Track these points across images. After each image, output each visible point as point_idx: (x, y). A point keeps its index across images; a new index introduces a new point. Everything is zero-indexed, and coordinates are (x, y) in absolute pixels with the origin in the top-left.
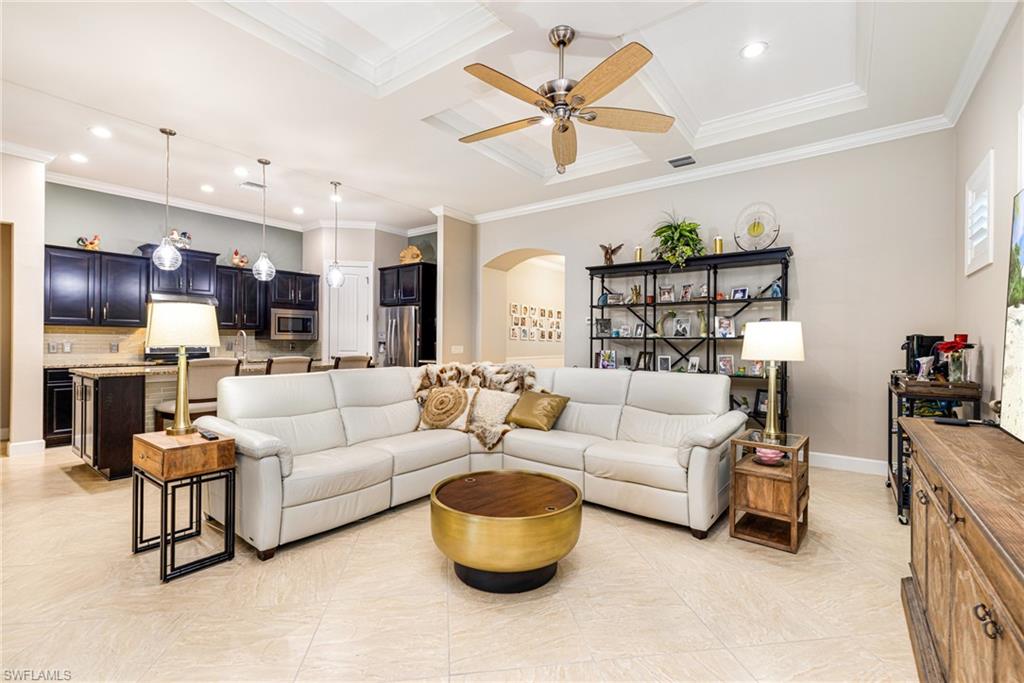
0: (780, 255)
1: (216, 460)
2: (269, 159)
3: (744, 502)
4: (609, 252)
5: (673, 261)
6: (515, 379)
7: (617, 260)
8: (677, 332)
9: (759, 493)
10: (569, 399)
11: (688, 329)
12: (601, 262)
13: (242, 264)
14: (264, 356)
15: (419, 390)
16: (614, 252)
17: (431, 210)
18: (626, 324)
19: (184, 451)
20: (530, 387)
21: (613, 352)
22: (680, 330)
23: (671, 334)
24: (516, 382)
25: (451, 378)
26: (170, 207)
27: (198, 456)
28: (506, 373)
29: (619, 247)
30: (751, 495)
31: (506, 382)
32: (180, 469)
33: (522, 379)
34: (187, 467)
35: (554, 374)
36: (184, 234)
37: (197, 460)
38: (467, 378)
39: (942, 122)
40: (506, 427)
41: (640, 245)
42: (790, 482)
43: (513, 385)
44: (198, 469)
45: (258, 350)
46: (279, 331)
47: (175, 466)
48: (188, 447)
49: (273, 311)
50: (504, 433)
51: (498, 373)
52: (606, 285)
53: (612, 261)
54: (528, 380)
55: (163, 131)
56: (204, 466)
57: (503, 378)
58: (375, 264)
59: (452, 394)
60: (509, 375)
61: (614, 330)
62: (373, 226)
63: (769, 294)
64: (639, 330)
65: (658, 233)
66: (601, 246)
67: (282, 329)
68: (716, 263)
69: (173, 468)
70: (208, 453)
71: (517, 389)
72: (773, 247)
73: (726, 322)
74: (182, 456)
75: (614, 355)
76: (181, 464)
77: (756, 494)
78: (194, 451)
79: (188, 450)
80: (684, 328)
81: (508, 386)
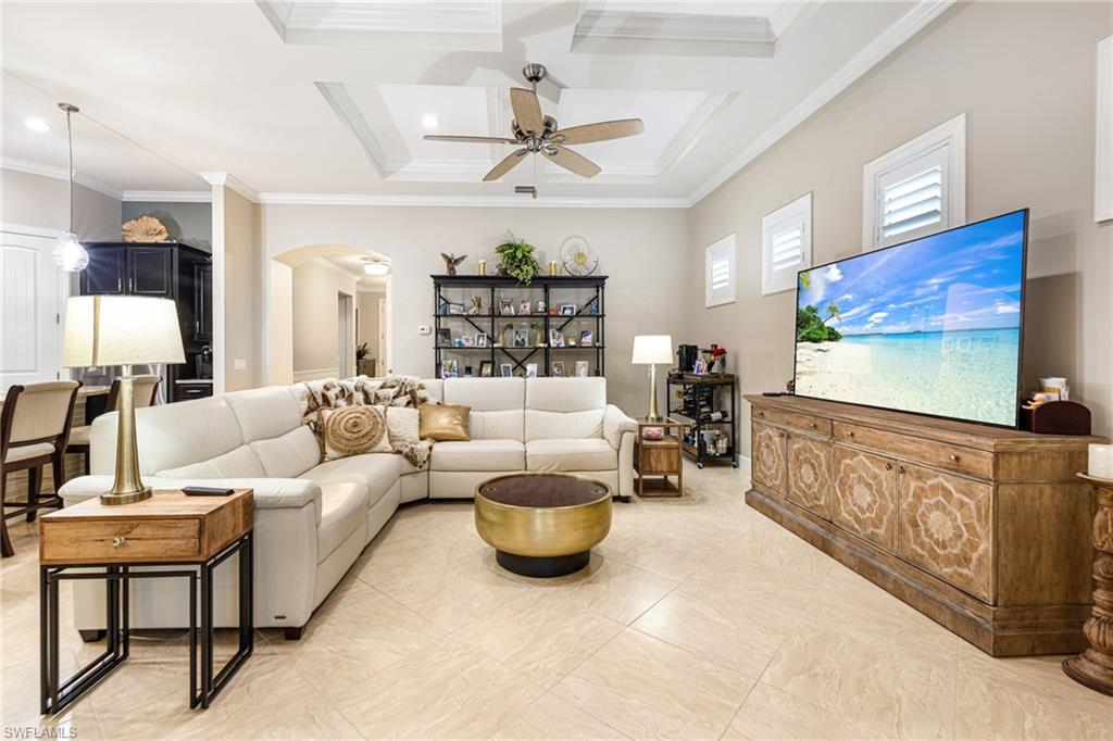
0: (597, 282)
3: (648, 469)
4: (452, 262)
5: (521, 278)
6: (406, 393)
7: (461, 270)
8: (517, 343)
9: (658, 460)
10: (469, 409)
11: (526, 340)
12: (443, 271)
15: (307, 414)
16: (457, 262)
18: (467, 337)
20: (424, 400)
21: (455, 362)
22: (520, 340)
23: (511, 344)
24: (406, 396)
28: (393, 387)
29: (463, 258)
30: (653, 463)
31: (394, 398)
33: (412, 393)
35: (443, 385)
39: (685, 203)
40: (427, 443)
41: (481, 259)
42: (678, 448)
43: (404, 399)
50: (429, 449)
51: (382, 388)
52: (442, 294)
53: (455, 272)
54: (420, 394)
57: (392, 392)
59: (364, 414)
60: (397, 389)
61: (457, 340)
63: (587, 311)
64: (481, 341)
65: (501, 250)
66: (443, 255)
68: (547, 283)
69: (212, 540)
71: (408, 404)
72: (593, 274)
73: (557, 334)
75: (455, 365)
77: (657, 462)
80: (523, 340)
81: (397, 401)
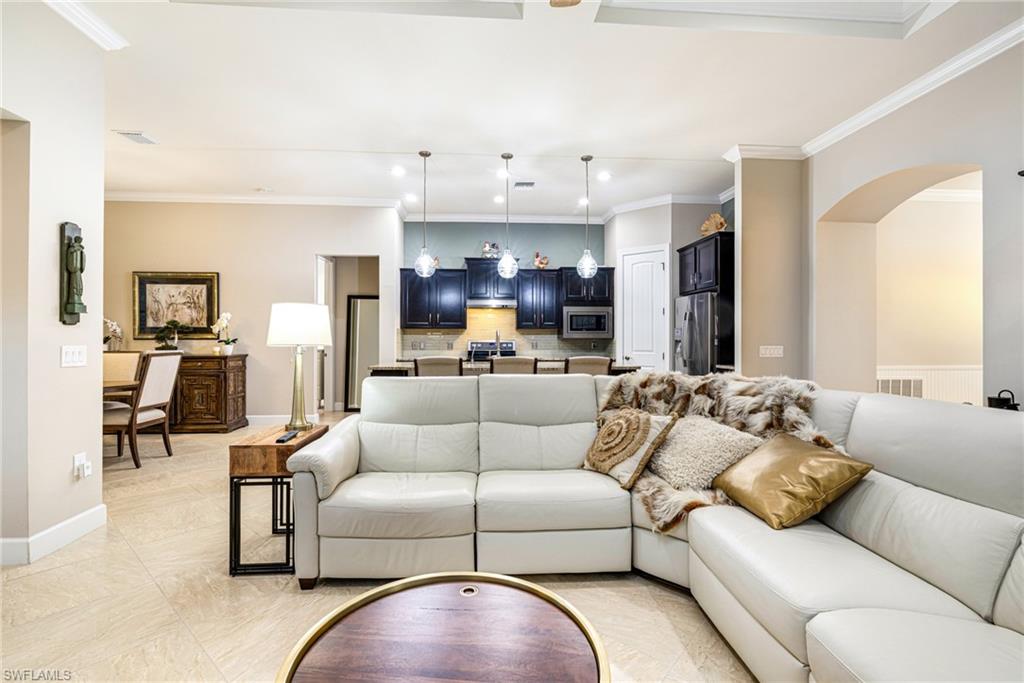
1: (275, 465)
2: (511, 152)
6: (768, 409)
13: (541, 266)
14: (563, 355)
15: (603, 409)
17: (724, 157)
19: (246, 450)
20: (794, 426)
24: (767, 413)
25: (658, 397)
26: (428, 223)
27: (258, 458)
28: (754, 395)
31: (753, 412)
32: (243, 468)
33: (779, 409)
34: (249, 466)
35: (854, 405)
36: (493, 246)
37: (258, 461)
38: (687, 398)
40: (703, 496)
43: (759, 420)
44: (259, 471)
45: (560, 349)
46: (572, 329)
47: (239, 463)
48: (249, 447)
49: (566, 309)
50: (690, 508)
51: (742, 393)
54: (792, 413)
55: (422, 154)
56: (264, 468)
57: (749, 402)
58: (672, 246)
60: (758, 399)
62: (668, 200)
67: (574, 327)
69: (236, 466)
70: (268, 456)
71: (769, 426)
74: (244, 455)
76: (243, 462)
78: (255, 452)
79: (250, 450)
81: (754, 421)
